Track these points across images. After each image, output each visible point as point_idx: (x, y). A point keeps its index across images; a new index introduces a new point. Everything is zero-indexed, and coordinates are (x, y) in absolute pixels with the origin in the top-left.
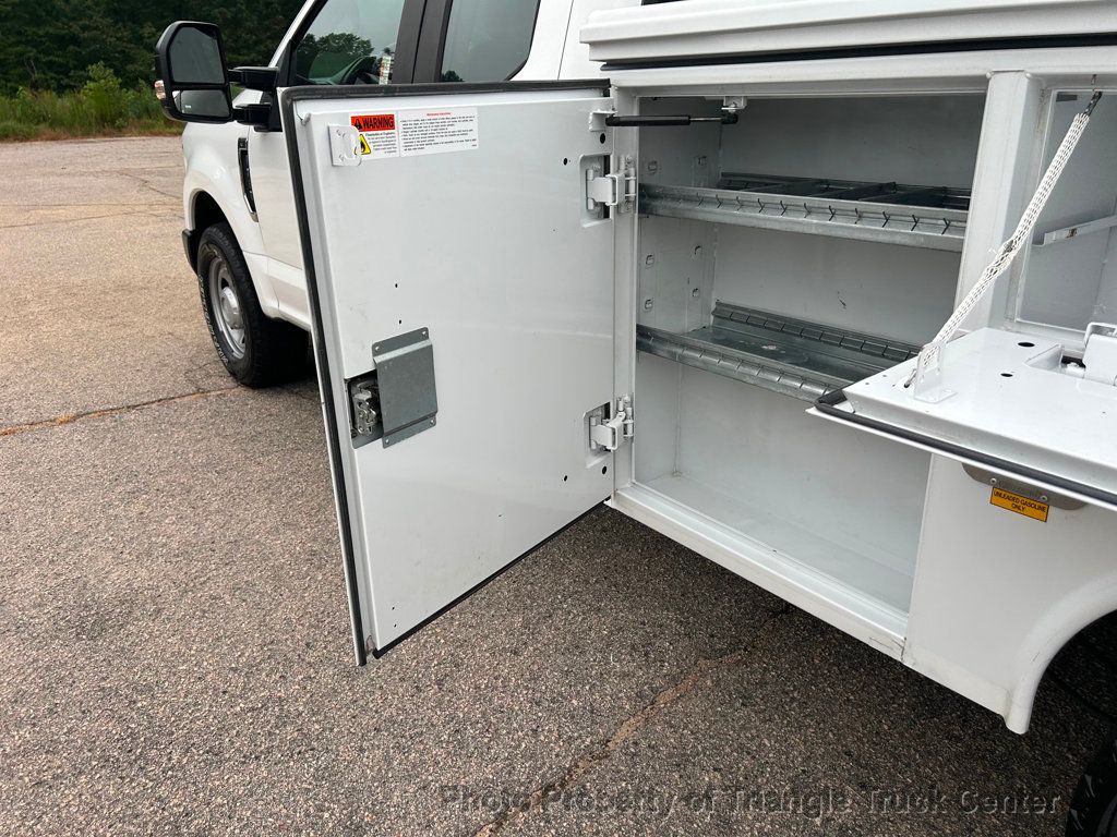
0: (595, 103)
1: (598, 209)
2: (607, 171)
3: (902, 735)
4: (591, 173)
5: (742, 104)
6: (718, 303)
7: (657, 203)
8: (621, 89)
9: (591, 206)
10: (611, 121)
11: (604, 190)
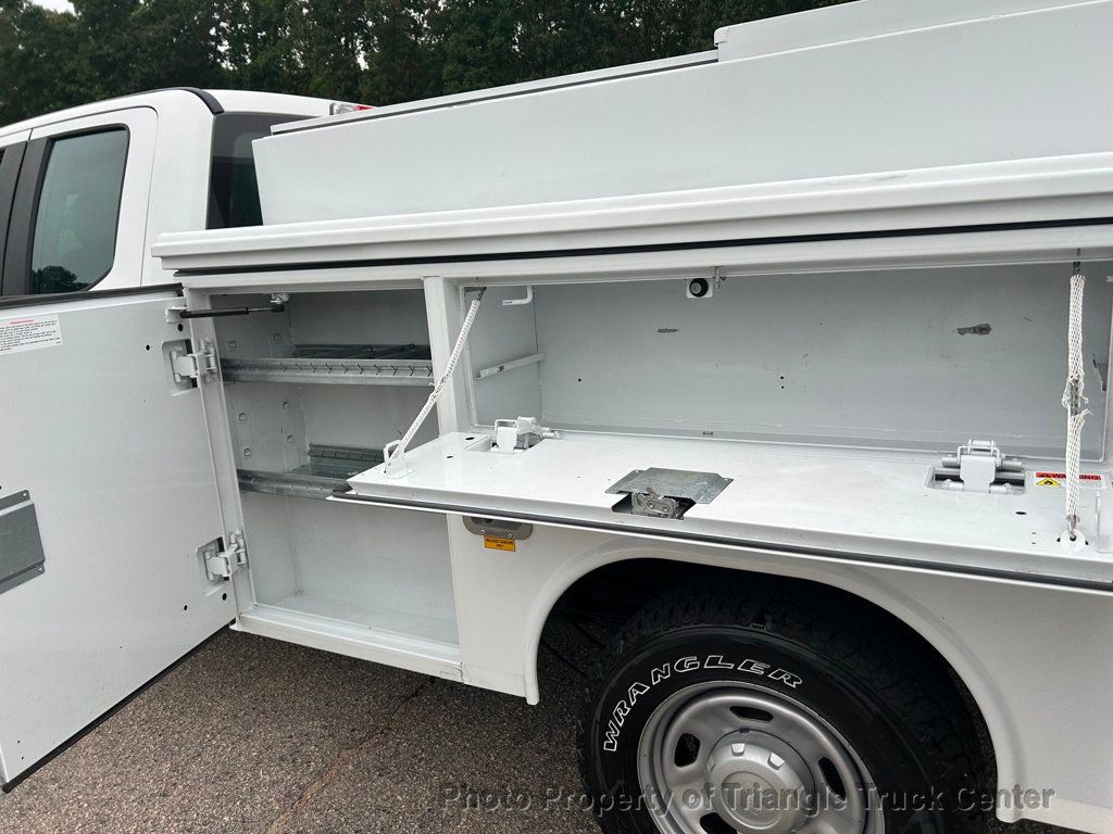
0: (170, 302)
1: (185, 381)
2: (190, 351)
3: (505, 761)
4: (174, 355)
5: (285, 298)
6: (311, 445)
7: (239, 372)
8: (192, 290)
9: (178, 379)
10: (184, 315)
11: (187, 366)
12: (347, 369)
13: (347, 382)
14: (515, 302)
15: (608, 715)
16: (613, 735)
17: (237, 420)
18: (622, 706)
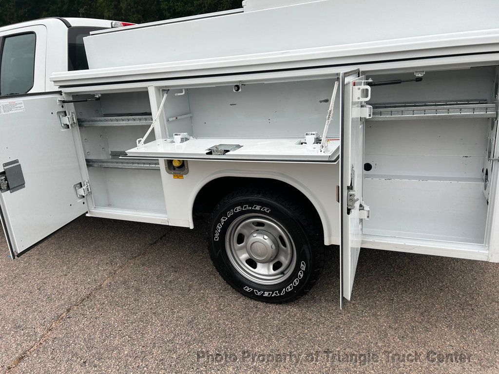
0: (58, 97)
1: (65, 126)
2: (66, 115)
4: (61, 116)
5: (100, 95)
6: (111, 152)
7: (84, 123)
8: (65, 93)
9: (63, 125)
10: (64, 102)
11: (66, 120)
12: (123, 120)
13: (124, 125)
14: (179, 94)
15: (215, 229)
16: (217, 235)
17: (84, 141)
18: (219, 225)
